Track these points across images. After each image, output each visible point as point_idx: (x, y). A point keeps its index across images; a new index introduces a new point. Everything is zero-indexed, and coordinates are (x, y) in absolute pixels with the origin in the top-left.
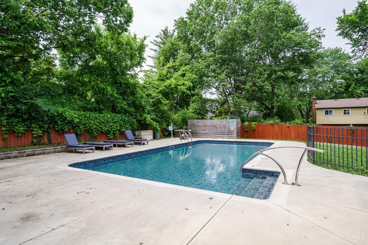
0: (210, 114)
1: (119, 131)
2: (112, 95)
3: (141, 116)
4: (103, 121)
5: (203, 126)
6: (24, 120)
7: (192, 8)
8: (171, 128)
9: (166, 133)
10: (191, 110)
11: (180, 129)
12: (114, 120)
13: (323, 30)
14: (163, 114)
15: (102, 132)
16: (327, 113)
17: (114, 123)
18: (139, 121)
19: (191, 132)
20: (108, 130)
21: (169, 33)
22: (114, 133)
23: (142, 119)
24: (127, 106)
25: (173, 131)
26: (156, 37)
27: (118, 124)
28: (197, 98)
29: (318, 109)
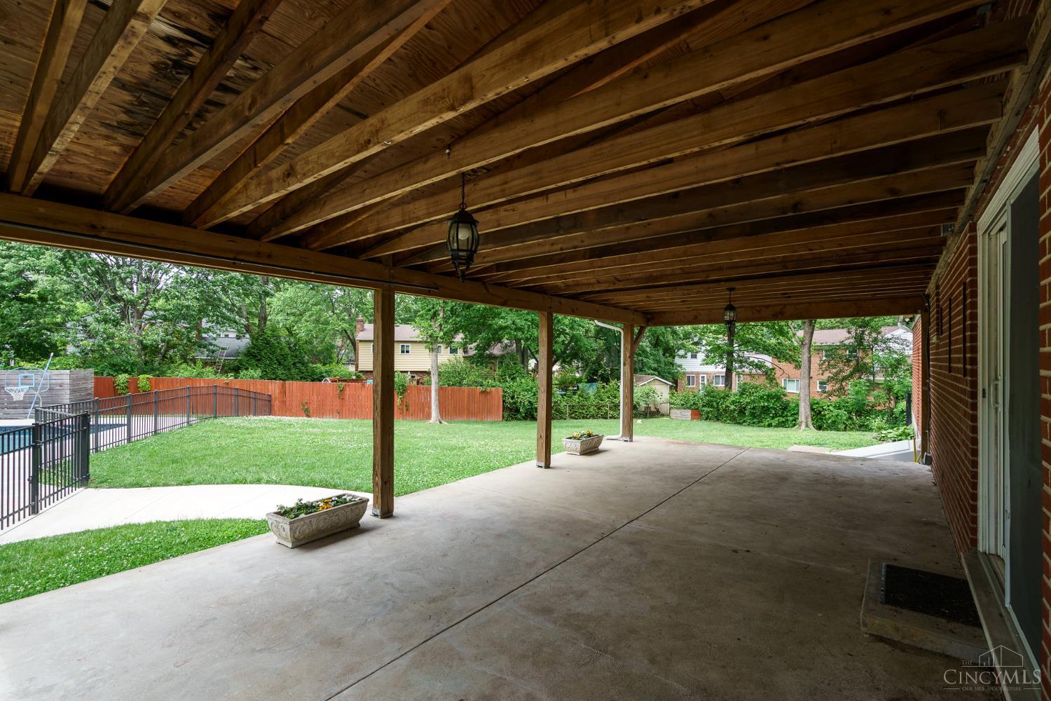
29: (361, 341)
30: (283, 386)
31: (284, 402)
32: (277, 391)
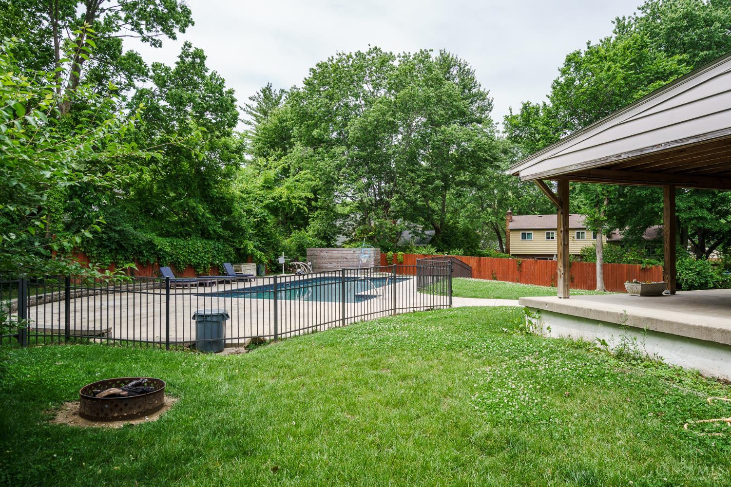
0: (341, 239)
1: (212, 264)
2: (203, 215)
3: (241, 243)
4: (192, 250)
5: (328, 257)
6: (111, 251)
7: (312, 74)
8: (282, 260)
9: (274, 268)
10: (310, 233)
11: (294, 261)
12: (205, 249)
14: (268, 239)
15: (190, 265)
16: (524, 236)
17: (205, 253)
18: (237, 250)
19: (310, 266)
20: (198, 263)
21: (274, 96)
22: (204, 268)
23: (242, 246)
24: (221, 230)
25: (286, 264)
26: (251, 98)
27: (209, 255)
28: (320, 214)
29: (512, 230)
30: (480, 261)
31: (480, 272)
32: (475, 264)
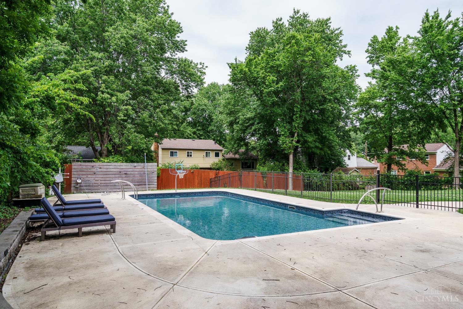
8: (59, 178)
13: (206, 67)
16: (172, 154)
29: (164, 149)
